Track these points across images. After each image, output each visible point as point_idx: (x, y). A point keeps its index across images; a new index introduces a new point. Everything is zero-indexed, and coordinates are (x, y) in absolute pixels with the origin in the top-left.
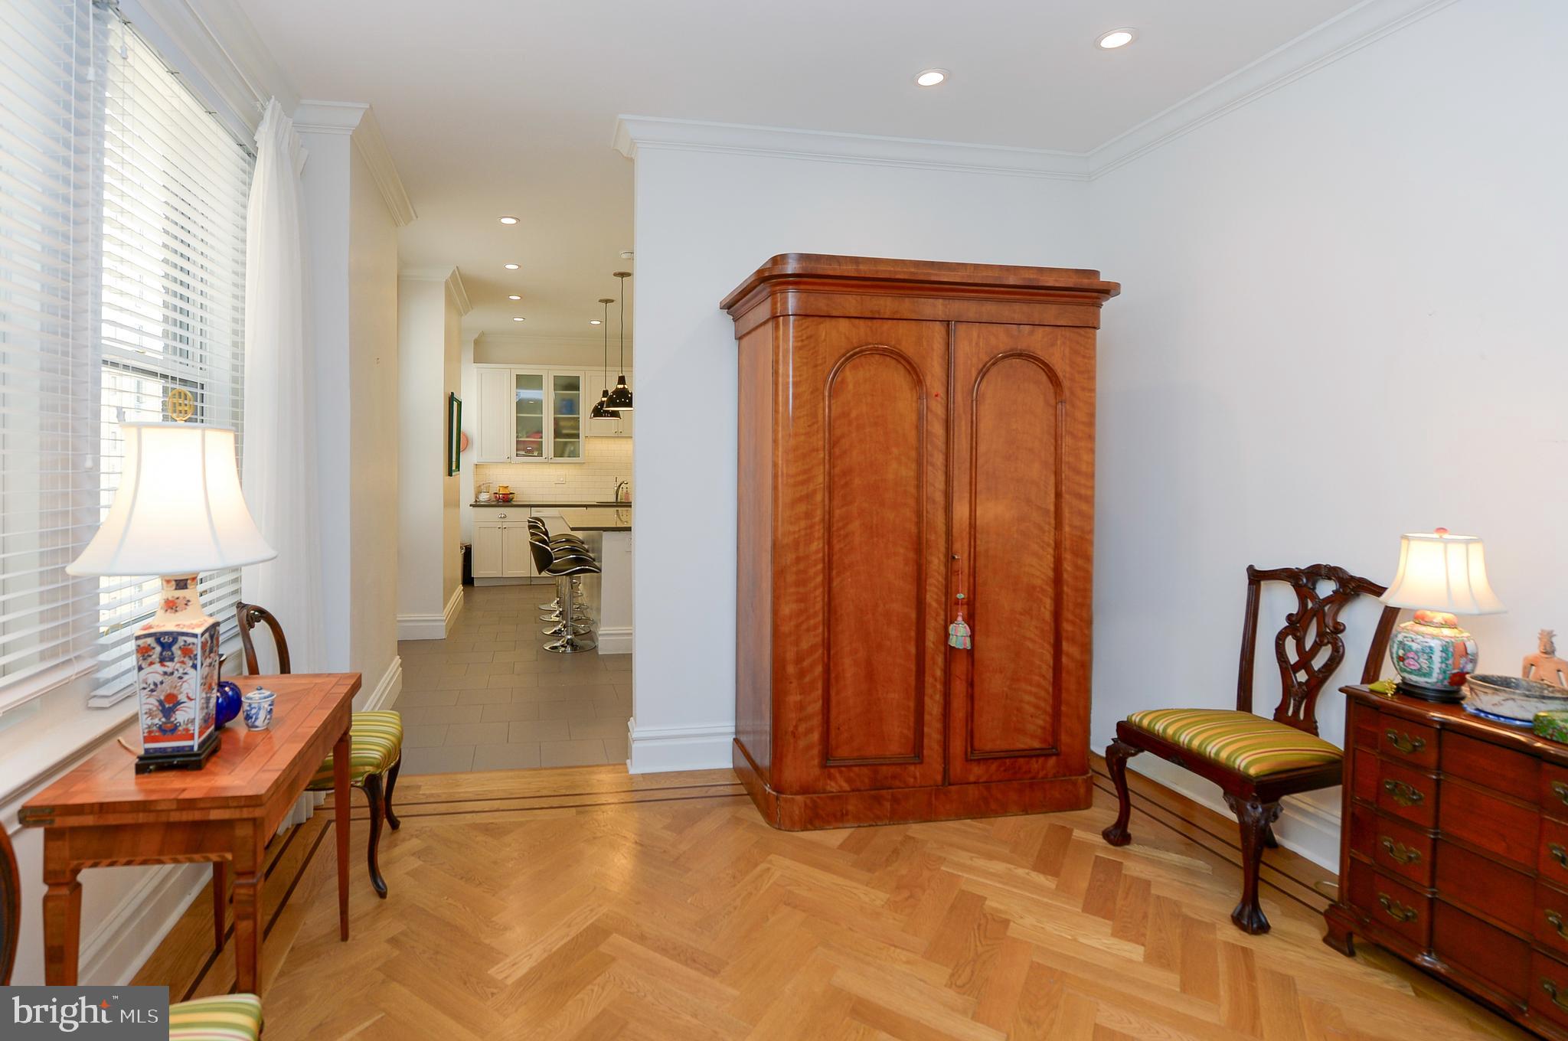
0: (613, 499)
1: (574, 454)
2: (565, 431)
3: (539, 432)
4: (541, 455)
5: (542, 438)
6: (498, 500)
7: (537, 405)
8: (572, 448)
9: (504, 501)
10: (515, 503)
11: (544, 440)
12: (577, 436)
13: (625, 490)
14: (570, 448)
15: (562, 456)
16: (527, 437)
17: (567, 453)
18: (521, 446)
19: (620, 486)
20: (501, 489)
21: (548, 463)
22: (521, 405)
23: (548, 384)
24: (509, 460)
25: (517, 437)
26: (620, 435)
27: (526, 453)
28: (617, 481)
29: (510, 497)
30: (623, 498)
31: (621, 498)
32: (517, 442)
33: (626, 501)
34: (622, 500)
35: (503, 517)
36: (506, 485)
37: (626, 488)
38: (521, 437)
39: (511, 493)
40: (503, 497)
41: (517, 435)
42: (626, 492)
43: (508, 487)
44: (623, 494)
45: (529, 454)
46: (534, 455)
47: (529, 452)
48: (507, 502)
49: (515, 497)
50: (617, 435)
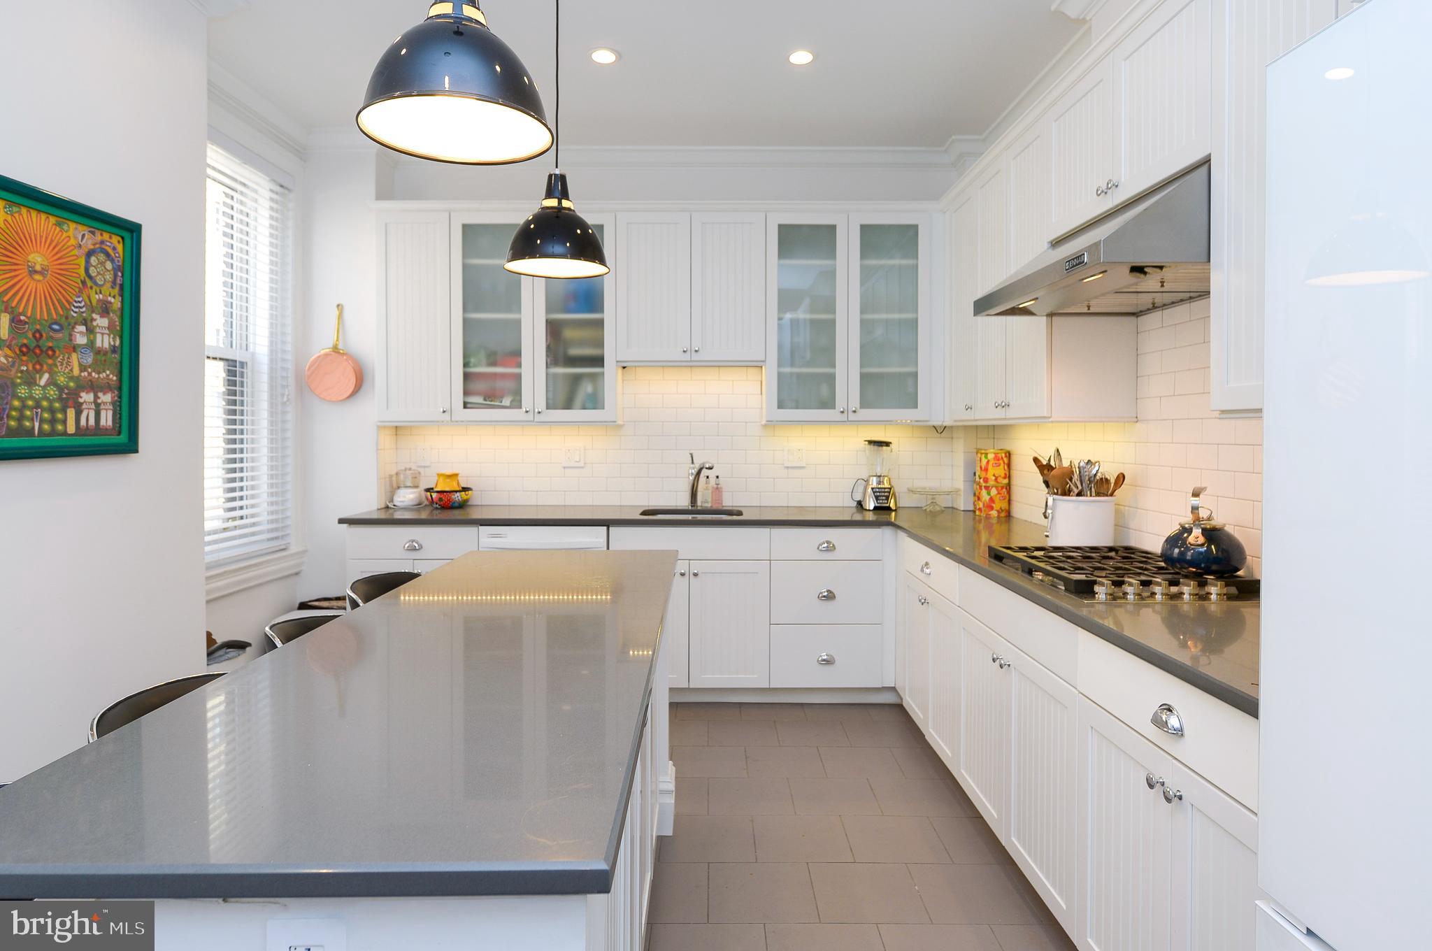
0: (683, 501)
1: (595, 402)
2: (575, 351)
3: (515, 355)
4: (517, 404)
5: (520, 365)
6: (430, 506)
8: (590, 389)
9: (443, 507)
11: (524, 370)
12: (598, 361)
13: (713, 480)
14: (587, 388)
15: (568, 405)
16: (488, 365)
17: (580, 398)
18: (474, 386)
19: (704, 472)
20: (441, 480)
21: (534, 422)
22: (474, 296)
24: (446, 417)
25: (466, 365)
26: (695, 357)
27: (485, 400)
28: (693, 463)
29: (458, 497)
30: (710, 500)
31: (704, 499)
32: (467, 376)
33: (715, 507)
34: (706, 505)
35: (414, 549)
36: (449, 472)
37: (717, 477)
38: (475, 366)
39: (463, 488)
40: (440, 499)
41: (467, 360)
42: (715, 486)
43: (456, 475)
44: (710, 491)
45: (492, 401)
46: (503, 404)
47: (491, 398)
48: (449, 510)
49: (476, 498)
50: (687, 357)
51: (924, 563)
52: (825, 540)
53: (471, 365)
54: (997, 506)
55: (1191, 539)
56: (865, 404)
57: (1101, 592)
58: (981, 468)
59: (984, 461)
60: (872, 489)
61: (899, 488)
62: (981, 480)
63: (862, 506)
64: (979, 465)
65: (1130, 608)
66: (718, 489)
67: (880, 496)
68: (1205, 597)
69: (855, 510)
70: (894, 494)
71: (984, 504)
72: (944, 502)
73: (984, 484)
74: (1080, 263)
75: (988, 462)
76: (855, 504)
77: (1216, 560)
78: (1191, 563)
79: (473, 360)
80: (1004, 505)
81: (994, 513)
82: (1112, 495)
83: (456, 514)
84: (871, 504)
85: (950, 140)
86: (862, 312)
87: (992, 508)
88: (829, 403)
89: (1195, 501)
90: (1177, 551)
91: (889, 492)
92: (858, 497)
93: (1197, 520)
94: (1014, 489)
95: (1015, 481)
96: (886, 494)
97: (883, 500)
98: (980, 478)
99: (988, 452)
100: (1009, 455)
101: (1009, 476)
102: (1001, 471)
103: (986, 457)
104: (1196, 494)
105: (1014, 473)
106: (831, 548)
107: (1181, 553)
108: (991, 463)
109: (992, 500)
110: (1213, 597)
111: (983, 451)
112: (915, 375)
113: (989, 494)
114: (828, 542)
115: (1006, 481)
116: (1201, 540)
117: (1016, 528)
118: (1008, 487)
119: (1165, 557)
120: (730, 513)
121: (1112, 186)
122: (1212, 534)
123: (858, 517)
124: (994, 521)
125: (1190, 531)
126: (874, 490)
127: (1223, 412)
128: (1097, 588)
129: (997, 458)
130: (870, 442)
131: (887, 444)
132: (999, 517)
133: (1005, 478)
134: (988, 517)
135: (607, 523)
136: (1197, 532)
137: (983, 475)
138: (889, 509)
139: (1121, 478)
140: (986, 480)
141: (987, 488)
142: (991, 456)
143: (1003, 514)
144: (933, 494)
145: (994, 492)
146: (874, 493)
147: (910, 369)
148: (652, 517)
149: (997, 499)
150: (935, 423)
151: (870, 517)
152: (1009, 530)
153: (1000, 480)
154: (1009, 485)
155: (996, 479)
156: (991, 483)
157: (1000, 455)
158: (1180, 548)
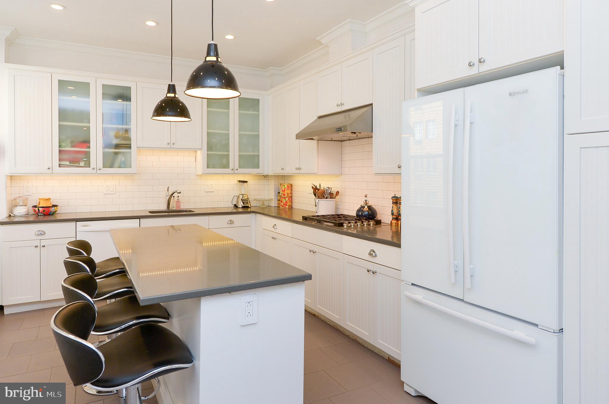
0: (165, 207)
1: (126, 164)
3: (86, 143)
4: (88, 165)
5: (89, 147)
6: (37, 214)
7: (84, 116)
8: (123, 159)
9: (45, 215)
10: (59, 217)
11: (92, 150)
12: (129, 147)
13: (176, 198)
14: (121, 158)
15: (111, 166)
16: (72, 147)
17: (117, 164)
18: (65, 156)
19: (172, 194)
20: (41, 202)
21: (96, 174)
22: (63, 115)
23: (96, 91)
24: (50, 171)
25: (60, 146)
26: (172, 146)
27: (70, 163)
28: (168, 191)
29: (53, 209)
30: (175, 206)
31: (173, 206)
32: (60, 152)
33: (178, 209)
34: (174, 208)
35: (41, 234)
36: (47, 197)
37: (178, 197)
38: (64, 147)
39: (53, 205)
40: (44, 211)
41: (60, 144)
42: (177, 200)
43: (50, 199)
44: (175, 203)
45: (74, 164)
46: (80, 165)
47: (74, 162)
48: (48, 216)
49: (59, 210)
50: (169, 146)
51: (274, 225)
52: (229, 220)
53: (62, 146)
54: (288, 204)
55: (365, 209)
56: (240, 167)
57: (345, 225)
58: (282, 190)
59: (283, 189)
60: (242, 199)
61: (251, 198)
62: (283, 195)
63: (237, 207)
64: (281, 189)
65: (352, 229)
66: (178, 202)
67: (245, 202)
68: (369, 225)
69: (233, 208)
70: (249, 201)
71: (283, 204)
72: (266, 204)
73: (283, 196)
74: (340, 130)
75: (285, 188)
76: (233, 206)
77: (371, 215)
78: (364, 216)
79: (63, 144)
80: (290, 204)
81: (287, 207)
82: (335, 198)
83: (52, 218)
84: (241, 205)
85: (269, 68)
86: (239, 131)
87: (286, 205)
88: (227, 166)
89: (366, 199)
90: (360, 213)
91: (248, 201)
92: (234, 203)
93: (366, 204)
94: (294, 198)
95: (293, 195)
96: (247, 201)
97: (246, 204)
98: (282, 194)
99: (284, 185)
100: (291, 185)
101: (291, 193)
102: (289, 192)
103: (284, 187)
104: (366, 197)
105: (294, 192)
106: (231, 222)
107: (361, 214)
108: (286, 189)
109: (286, 202)
110: (371, 225)
111: (283, 184)
112: (258, 156)
113: (285, 200)
114: (231, 220)
115: (291, 195)
116: (368, 209)
117: (294, 212)
118: (291, 197)
119: (358, 215)
120: (186, 211)
121: (342, 104)
122: (370, 207)
123: (234, 211)
124: (287, 210)
125: (364, 207)
126: (242, 200)
127: (376, 174)
128: (344, 224)
129: (288, 187)
130: (240, 181)
131: (246, 182)
132: (289, 208)
133: (290, 194)
134: (285, 208)
135: (139, 218)
136: (366, 207)
137: (283, 193)
138: (248, 207)
139: (338, 193)
140: (284, 195)
141: (284, 198)
142: (286, 186)
143: (290, 207)
144: (263, 201)
145: (287, 199)
146: (242, 201)
147: (256, 154)
148: (155, 214)
149: (288, 202)
150: (264, 174)
151: (240, 210)
152: (292, 213)
153: (289, 195)
154: (291, 196)
155: (288, 194)
156: (286, 196)
157: (289, 186)
158: (361, 212)
